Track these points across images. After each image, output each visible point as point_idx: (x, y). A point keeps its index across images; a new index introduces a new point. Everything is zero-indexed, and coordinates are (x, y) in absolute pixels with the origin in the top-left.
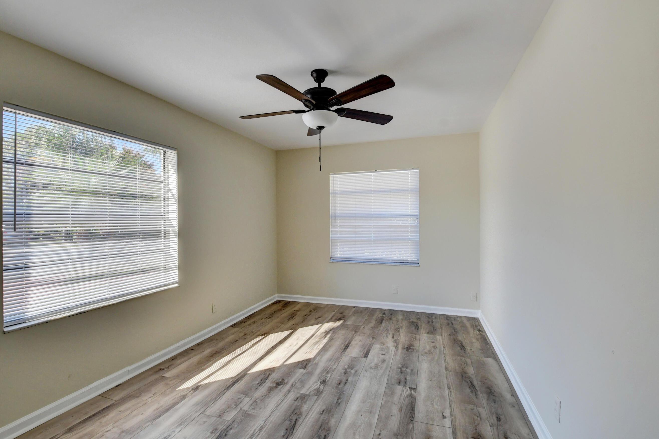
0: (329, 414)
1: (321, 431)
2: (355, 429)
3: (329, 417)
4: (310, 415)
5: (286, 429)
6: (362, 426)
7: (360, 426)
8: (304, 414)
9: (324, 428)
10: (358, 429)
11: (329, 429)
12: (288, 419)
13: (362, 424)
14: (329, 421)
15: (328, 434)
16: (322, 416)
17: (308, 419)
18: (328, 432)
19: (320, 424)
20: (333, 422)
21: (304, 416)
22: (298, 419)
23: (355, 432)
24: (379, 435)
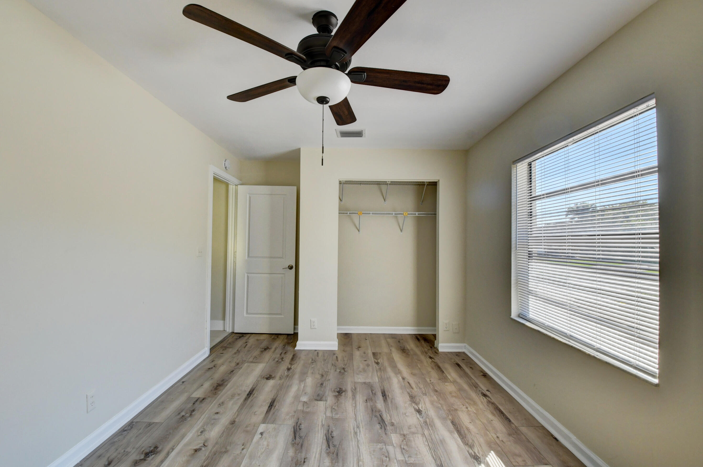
0: (296, 460)
1: (300, 442)
2: (267, 450)
3: (296, 457)
4: (317, 454)
5: (334, 437)
6: (259, 453)
7: (262, 454)
8: (324, 455)
9: (298, 445)
10: (264, 451)
11: (293, 445)
12: (337, 446)
13: (259, 456)
14: (295, 453)
15: (293, 441)
16: (303, 456)
17: (318, 450)
18: (293, 442)
19: (303, 448)
20: (291, 452)
21: (323, 452)
22: (328, 448)
23: (267, 447)
24: (243, 449)
